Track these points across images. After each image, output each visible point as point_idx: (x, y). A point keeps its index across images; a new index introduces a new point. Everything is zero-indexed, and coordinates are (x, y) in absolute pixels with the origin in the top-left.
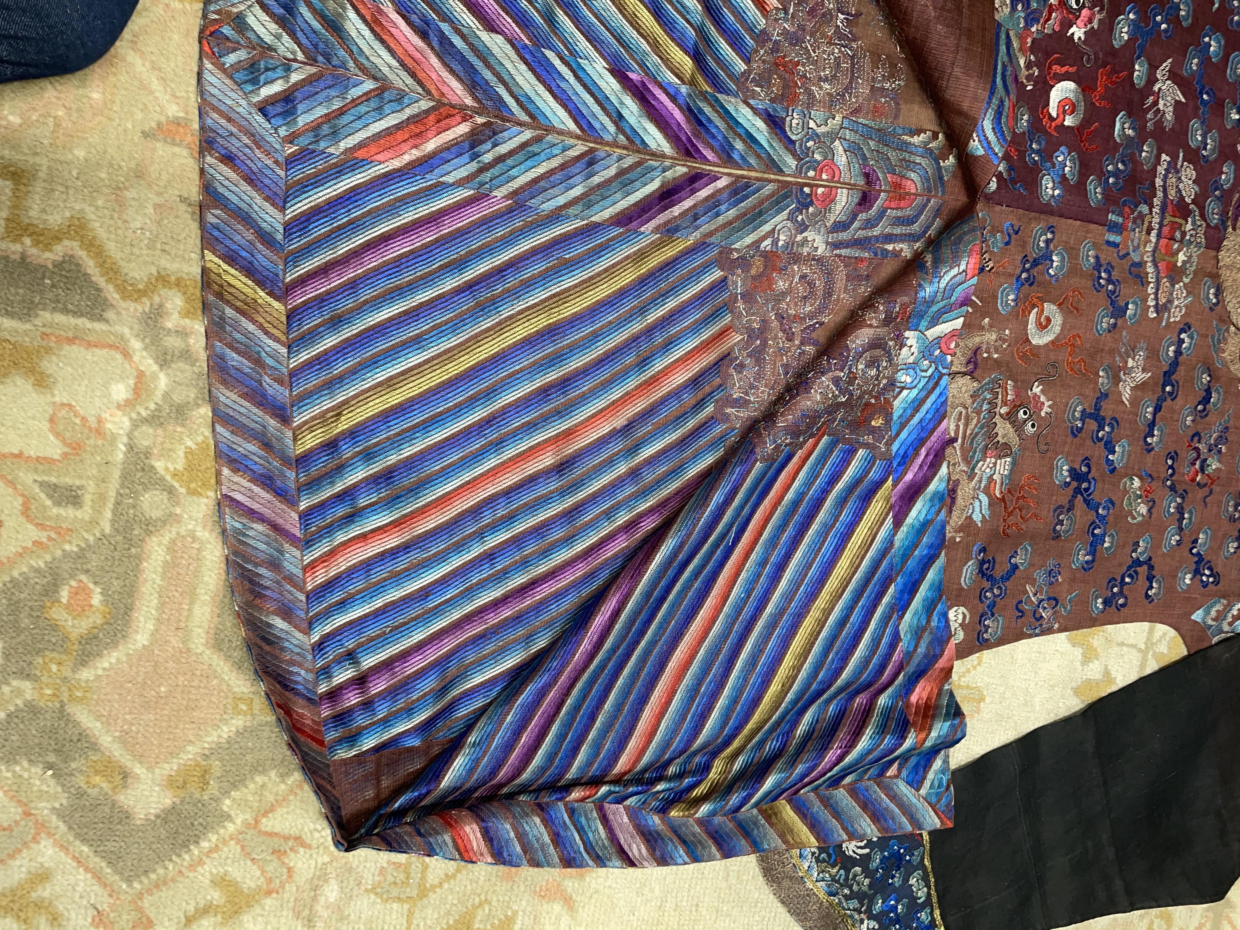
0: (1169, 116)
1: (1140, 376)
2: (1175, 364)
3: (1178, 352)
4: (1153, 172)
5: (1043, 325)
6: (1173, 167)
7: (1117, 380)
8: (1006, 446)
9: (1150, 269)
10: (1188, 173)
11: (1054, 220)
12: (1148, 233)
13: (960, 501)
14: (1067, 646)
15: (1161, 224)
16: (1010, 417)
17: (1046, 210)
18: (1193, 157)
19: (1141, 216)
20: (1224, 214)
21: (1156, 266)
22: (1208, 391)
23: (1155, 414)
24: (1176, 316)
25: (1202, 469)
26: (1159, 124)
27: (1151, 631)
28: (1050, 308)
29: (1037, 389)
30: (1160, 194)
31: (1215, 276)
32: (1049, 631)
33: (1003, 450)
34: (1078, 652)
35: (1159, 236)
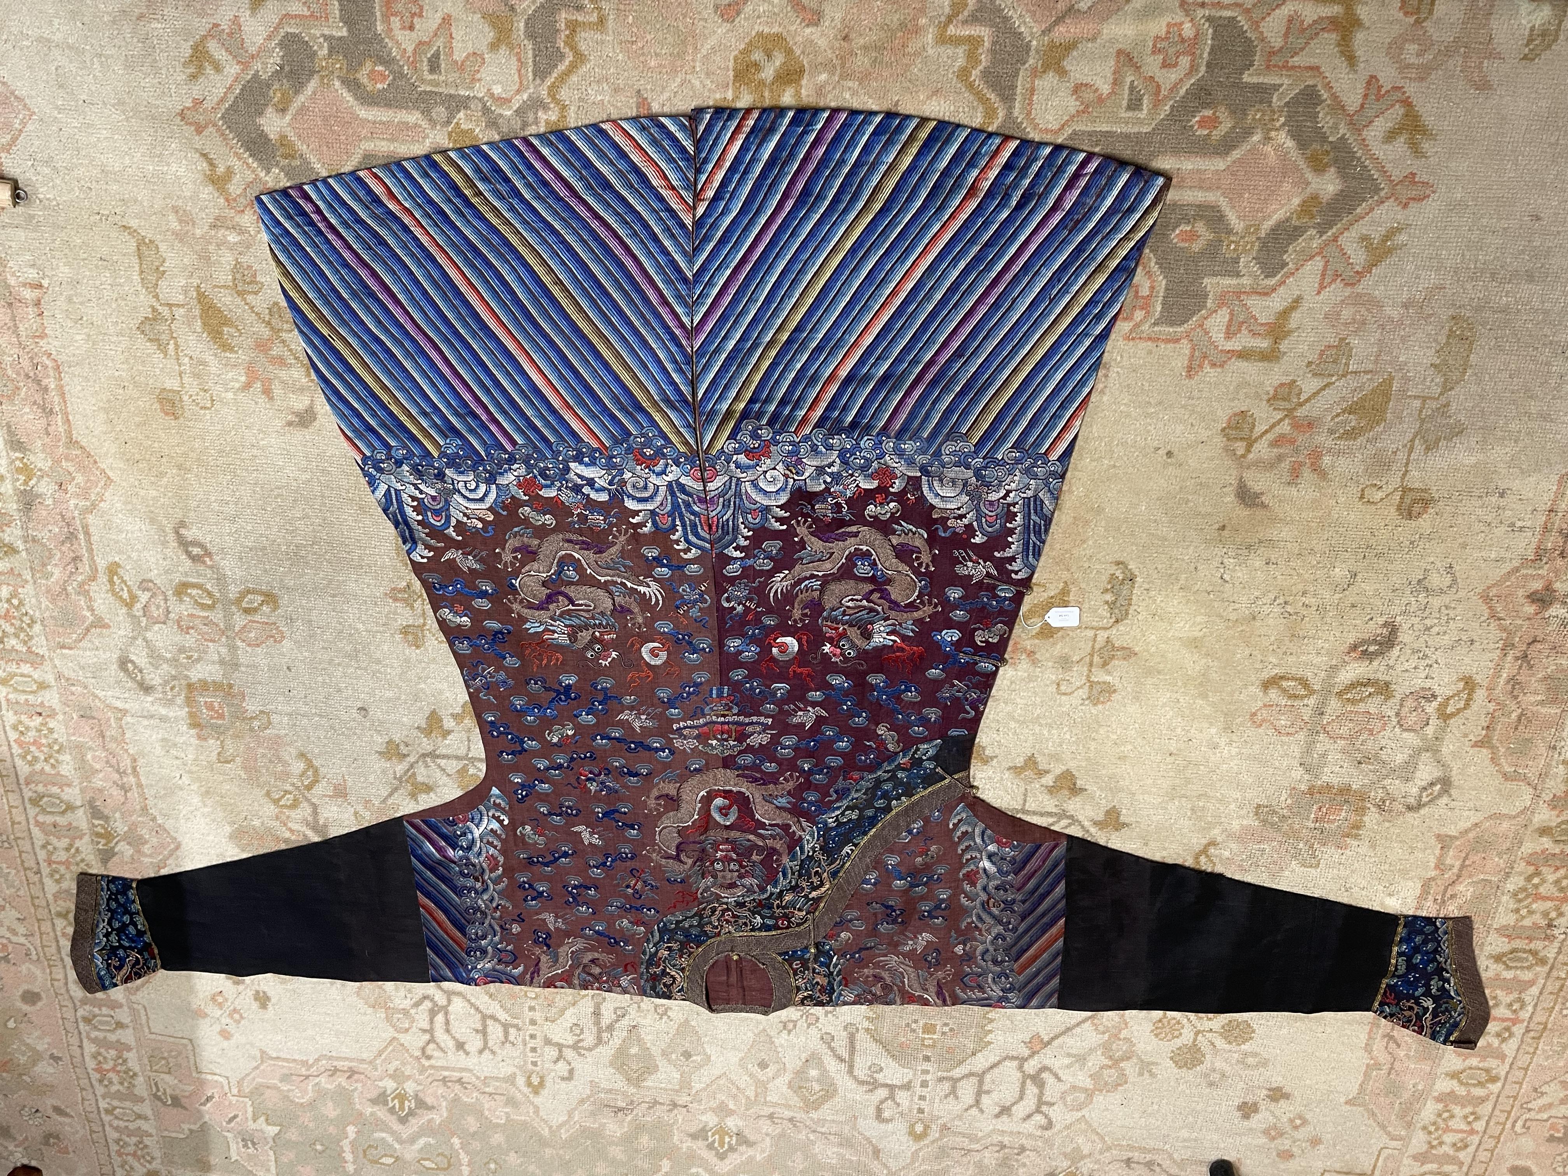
0: (795, 720)
1: (637, 725)
2: (649, 748)
3: (657, 750)
4: (760, 714)
5: (653, 653)
6: (766, 727)
7: (632, 708)
8: (576, 640)
9: (701, 721)
10: (764, 739)
11: (716, 650)
12: (724, 716)
13: (537, 613)
14: (462, 702)
15: (728, 723)
16: (594, 640)
17: (721, 645)
18: (775, 741)
19: (730, 709)
20: (746, 768)
21: (705, 724)
22: (636, 775)
23: (615, 738)
24: (677, 743)
25: (589, 779)
26: (789, 714)
27: (480, 760)
28: (664, 655)
29: (614, 654)
30: (747, 720)
31: (707, 767)
32: (468, 687)
33: (573, 637)
34: (458, 710)
35: (723, 723)
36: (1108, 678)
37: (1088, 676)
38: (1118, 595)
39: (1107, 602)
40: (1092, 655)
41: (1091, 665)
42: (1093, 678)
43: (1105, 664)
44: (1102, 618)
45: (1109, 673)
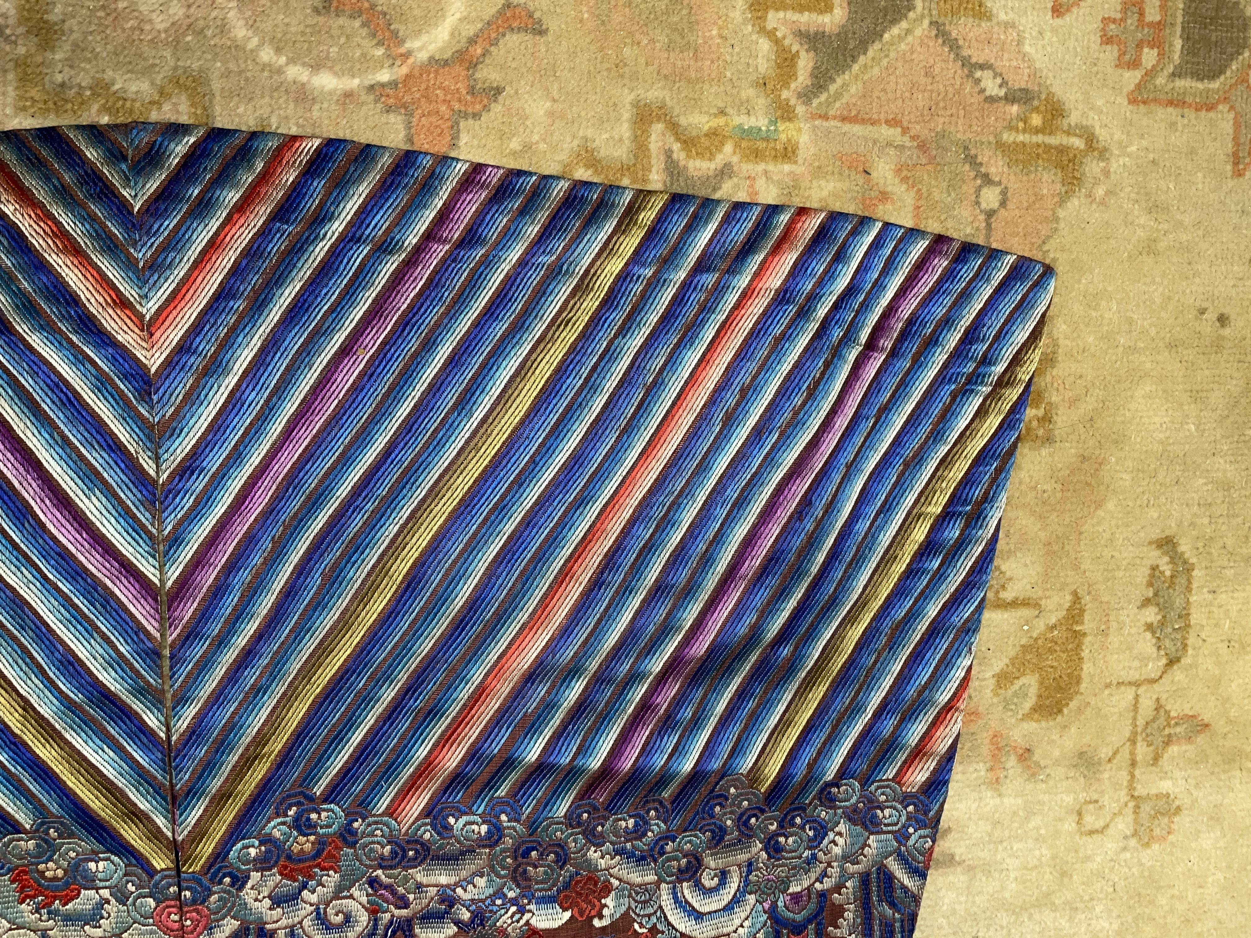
36: (1166, 786)
37: (1131, 787)
38: (1164, 608)
39: (1149, 627)
40: (1133, 741)
41: (1133, 764)
42: (1140, 791)
43: (1156, 759)
44: (1144, 660)
45: (1165, 775)
